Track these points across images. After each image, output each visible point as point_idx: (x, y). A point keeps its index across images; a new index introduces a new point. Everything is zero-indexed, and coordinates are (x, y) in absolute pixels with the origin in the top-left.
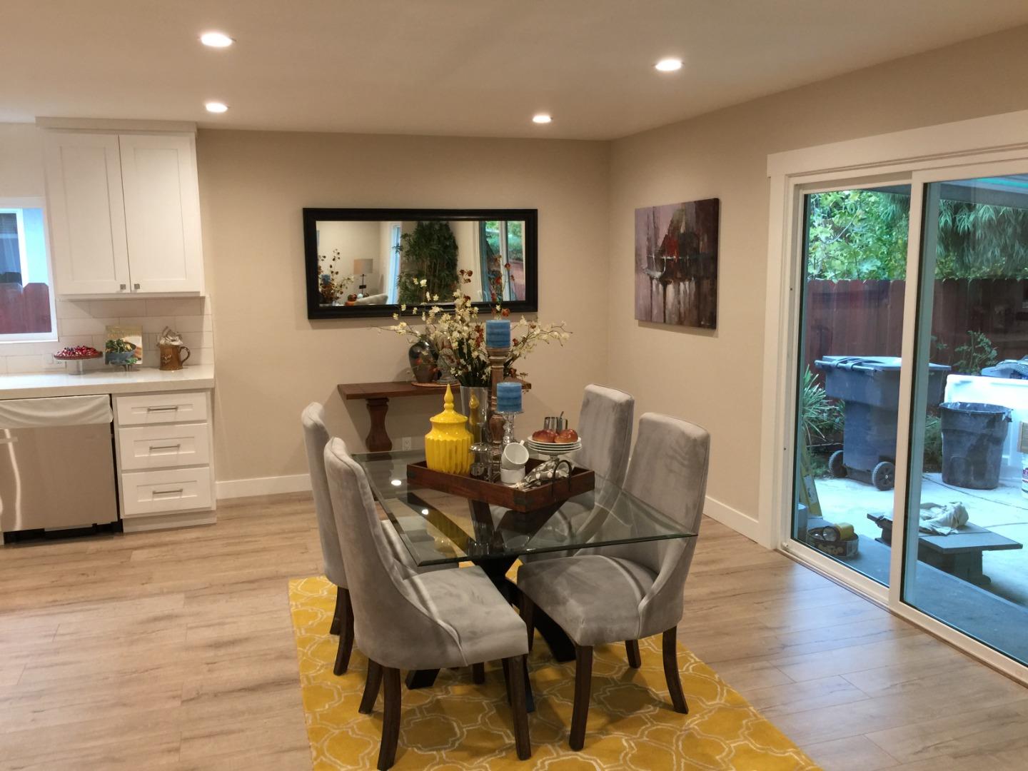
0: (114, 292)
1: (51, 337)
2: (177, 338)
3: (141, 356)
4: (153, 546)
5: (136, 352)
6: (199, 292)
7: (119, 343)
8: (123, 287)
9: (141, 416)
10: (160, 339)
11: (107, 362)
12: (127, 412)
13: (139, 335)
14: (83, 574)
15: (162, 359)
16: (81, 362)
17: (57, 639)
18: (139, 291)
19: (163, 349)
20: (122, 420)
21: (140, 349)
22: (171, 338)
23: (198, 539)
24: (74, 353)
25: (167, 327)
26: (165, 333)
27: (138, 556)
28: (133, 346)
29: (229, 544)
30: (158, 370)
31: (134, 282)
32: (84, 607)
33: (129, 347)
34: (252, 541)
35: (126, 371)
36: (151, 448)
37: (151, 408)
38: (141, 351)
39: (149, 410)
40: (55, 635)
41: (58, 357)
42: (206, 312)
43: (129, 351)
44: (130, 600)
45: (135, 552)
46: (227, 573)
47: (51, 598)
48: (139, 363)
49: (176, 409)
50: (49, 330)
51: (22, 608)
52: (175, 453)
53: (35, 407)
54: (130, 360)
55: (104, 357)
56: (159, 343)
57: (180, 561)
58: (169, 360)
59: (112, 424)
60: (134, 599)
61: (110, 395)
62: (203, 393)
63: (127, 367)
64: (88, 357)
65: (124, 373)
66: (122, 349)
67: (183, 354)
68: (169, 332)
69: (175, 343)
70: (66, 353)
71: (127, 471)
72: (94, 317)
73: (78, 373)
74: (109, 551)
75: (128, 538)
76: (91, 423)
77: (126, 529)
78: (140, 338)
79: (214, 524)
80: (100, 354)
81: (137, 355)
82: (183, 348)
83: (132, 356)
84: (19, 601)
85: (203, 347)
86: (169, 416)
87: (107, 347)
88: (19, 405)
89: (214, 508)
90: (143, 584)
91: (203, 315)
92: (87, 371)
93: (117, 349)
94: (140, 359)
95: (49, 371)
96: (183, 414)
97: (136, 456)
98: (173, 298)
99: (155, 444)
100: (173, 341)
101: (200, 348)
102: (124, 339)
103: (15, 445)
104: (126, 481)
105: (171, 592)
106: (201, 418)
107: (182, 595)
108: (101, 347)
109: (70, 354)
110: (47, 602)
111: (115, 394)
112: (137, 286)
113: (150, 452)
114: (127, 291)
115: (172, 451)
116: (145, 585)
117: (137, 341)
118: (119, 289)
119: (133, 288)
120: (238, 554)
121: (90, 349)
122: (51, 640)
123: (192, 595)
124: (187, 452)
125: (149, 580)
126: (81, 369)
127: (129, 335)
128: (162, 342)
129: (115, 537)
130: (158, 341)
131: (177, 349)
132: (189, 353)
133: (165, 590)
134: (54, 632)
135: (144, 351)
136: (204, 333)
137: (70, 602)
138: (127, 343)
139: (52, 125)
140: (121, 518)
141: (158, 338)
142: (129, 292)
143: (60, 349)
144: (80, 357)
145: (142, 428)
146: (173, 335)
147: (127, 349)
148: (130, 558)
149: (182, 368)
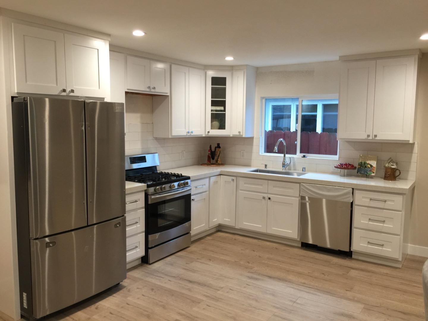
0: (364, 138)
1: (336, 158)
2: (395, 164)
3: (374, 171)
4: (362, 270)
5: (373, 169)
6: (409, 141)
7: (365, 163)
8: (368, 136)
9: (366, 202)
10: (386, 164)
11: (358, 173)
12: (360, 198)
13: (375, 160)
14: (323, 274)
15: (386, 174)
16: (346, 171)
17: (295, 305)
18: (376, 138)
19: (387, 169)
20: (356, 202)
21: (375, 168)
22: (392, 164)
23: (387, 275)
24: (343, 166)
25: (391, 158)
26: (389, 161)
27: (353, 273)
28: (371, 166)
29: (402, 284)
30: (383, 180)
31: (375, 134)
32: (314, 292)
33: (369, 166)
34: (416, 286)
35: (367, 178)
36: (370, 219)
37: (372, 199)
38: (375, 169)
39: (371, 199)
40: (294, 302)
41: (336, 167)
42: (414, 152)
43: (369, 168)
44: (337, 297)
45: (352, 271)
46: (393, 302)
47: (303, 281)
48: (373, 174)
49: (385, 201)
50: (336, 154)
51: (290, 281)
52: (382, 225)
53: (319, 189)
54: (369, 173)
55: (356, 170)
56: (385, 166)
57: (371, 284)
58: (389, 175)
59: (352, 203)
60: (338, 297)
61: (353, 189)
62: (402, 196)
63: (367, 176)
64: (348, 169)
65: (366, 178)
66: (366, 167)
67: (397, 173)
68: (391, 161)
69: (393, 167)
70: (339, 166)
71: (357, 228)
72: (356, 150)
73: (344, 176)
74: (341, 266)
75: (353, 261)
76: (342, 200)
77: (353, 256)
78: (376, 162)
79: (400, 268)
80: (355, 168)
81: (372, 170)
82: (397, 169)
83: (370, 171)
84: (291, 277)
85: (410, 170)
86: (381, 205)
87: (359, 165)
88: (313, 187)
89: (400, 259)
90: (347, 290)
91: (413, 153)
92: (349, 175)
93: (363, 166)
94: (374, 173)
95: (333, 173)
96: (389, 205)
97: (361, 222)
98: (397, 143)
99: (372, 217)
100: (392, 165)
101: (408, 171)
102: (368, 162)
103: (310, 204)
104: (356, 233)
105: (358, 301)
106: (398, 209)
107: (362, 306)
108: (356, 165)
109: (341, 166)
110: (301, 283)
111: (355, 189)
112: (376, 136)
113: (369, 221)
114: (371, 138)
115: (380, 223)
116: (348, 292)
117: (374, 164)
118: (366, 137)
119: (373, 137)
120: (405, 292)
121: (350, 165)
122: (291, 303)
123: (369, 308)
124: (388, 226)
125: (351, 289)
126: (346, 174)
127: (370, 160)
128: (387, 165)
129: (347, 259)
130: (385, 164)
131: (394, 170)
132: (400, 173)
133: (356, 299)
134: (294, 300)
135: (377, 169)
136: (412, 163)
137: (311, 286)
138: (368, 164)
139: (346, 59)
140: (352, 250)
141: (385, 163)
142: (372, 138)
143: (337, 164)
144: (345, 168)
145: (366, 208)
146: (393, 162)
147: (368, 167)
148: (348, 272)
149: (396, 180)
